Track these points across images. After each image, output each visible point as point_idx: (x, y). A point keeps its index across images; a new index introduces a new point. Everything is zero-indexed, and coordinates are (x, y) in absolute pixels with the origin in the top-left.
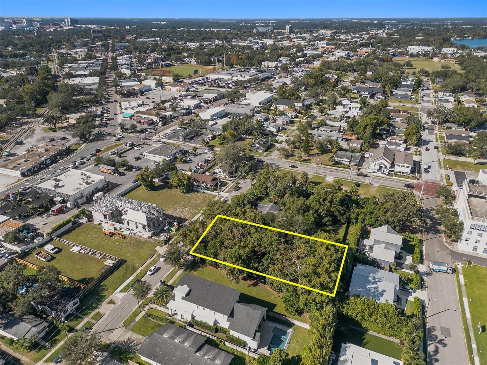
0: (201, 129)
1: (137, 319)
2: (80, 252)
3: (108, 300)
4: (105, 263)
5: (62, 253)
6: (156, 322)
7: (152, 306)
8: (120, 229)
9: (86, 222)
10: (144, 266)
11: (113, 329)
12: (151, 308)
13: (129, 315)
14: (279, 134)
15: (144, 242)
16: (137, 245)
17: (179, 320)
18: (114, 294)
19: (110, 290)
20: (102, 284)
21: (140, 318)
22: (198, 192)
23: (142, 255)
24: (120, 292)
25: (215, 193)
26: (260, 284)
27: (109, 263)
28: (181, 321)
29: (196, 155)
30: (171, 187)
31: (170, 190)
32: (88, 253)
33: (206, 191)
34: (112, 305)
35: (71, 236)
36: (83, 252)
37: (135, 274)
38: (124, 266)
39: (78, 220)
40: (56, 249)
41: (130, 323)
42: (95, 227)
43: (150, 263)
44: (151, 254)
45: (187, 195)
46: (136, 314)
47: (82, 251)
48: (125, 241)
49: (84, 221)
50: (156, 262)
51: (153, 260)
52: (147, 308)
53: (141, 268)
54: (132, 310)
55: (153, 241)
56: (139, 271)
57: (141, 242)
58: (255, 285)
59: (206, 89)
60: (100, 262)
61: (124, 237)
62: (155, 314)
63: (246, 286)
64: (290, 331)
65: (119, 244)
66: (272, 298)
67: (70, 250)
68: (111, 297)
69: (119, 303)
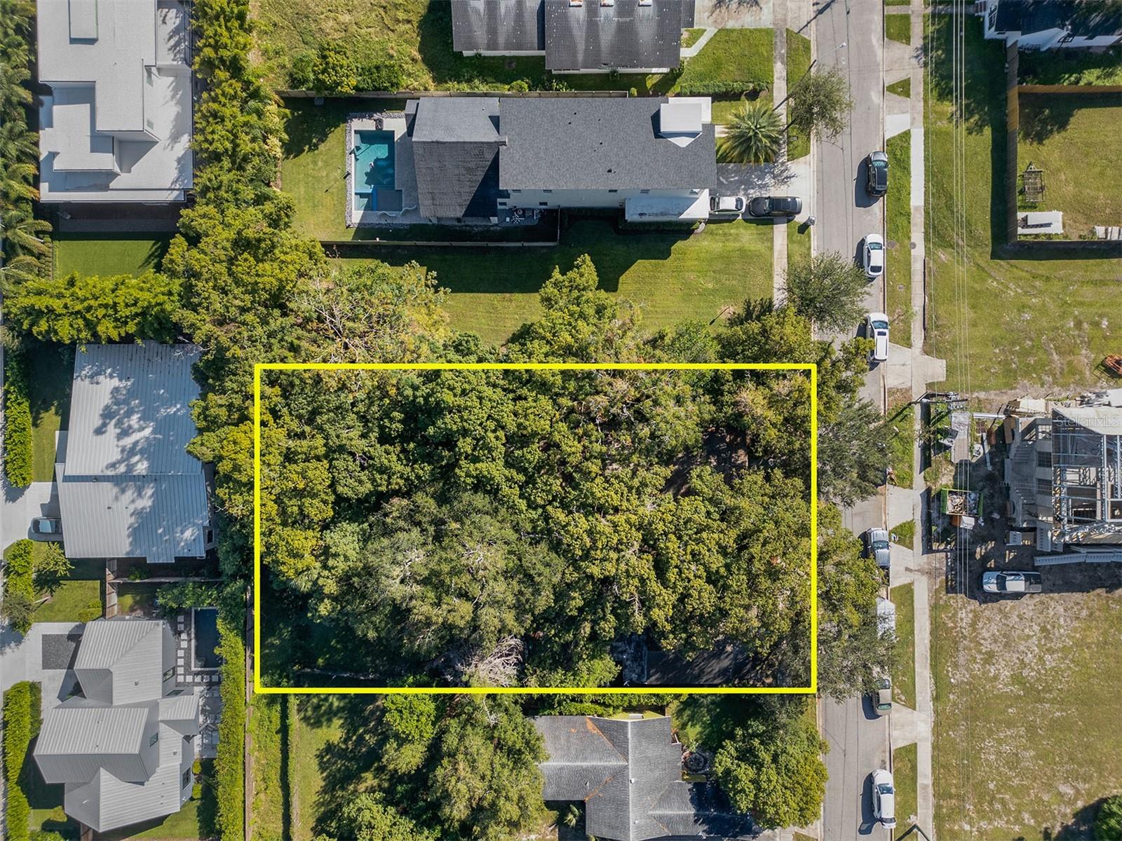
1: (779, 68)
3: (918, 88)
10: (917, 267)
11: (821, 12)
16: (1026, 353)
18: (920, 118)
19: (942, 123)
20: (988, 131)
21: (776, 75)
23: (966, 312)
24: (906, 136)
34: (891, 80)
37: (918, 220)
38: (984, 231)
41: (789, 49)
53: (919, 252)
55: (982, 395)
56: (917, 236)
57: (1027, 374)
61: (1111, 372)
64: (357, 217)
65: (1097, 325)
68: (916, 103)
69: (876, 97)
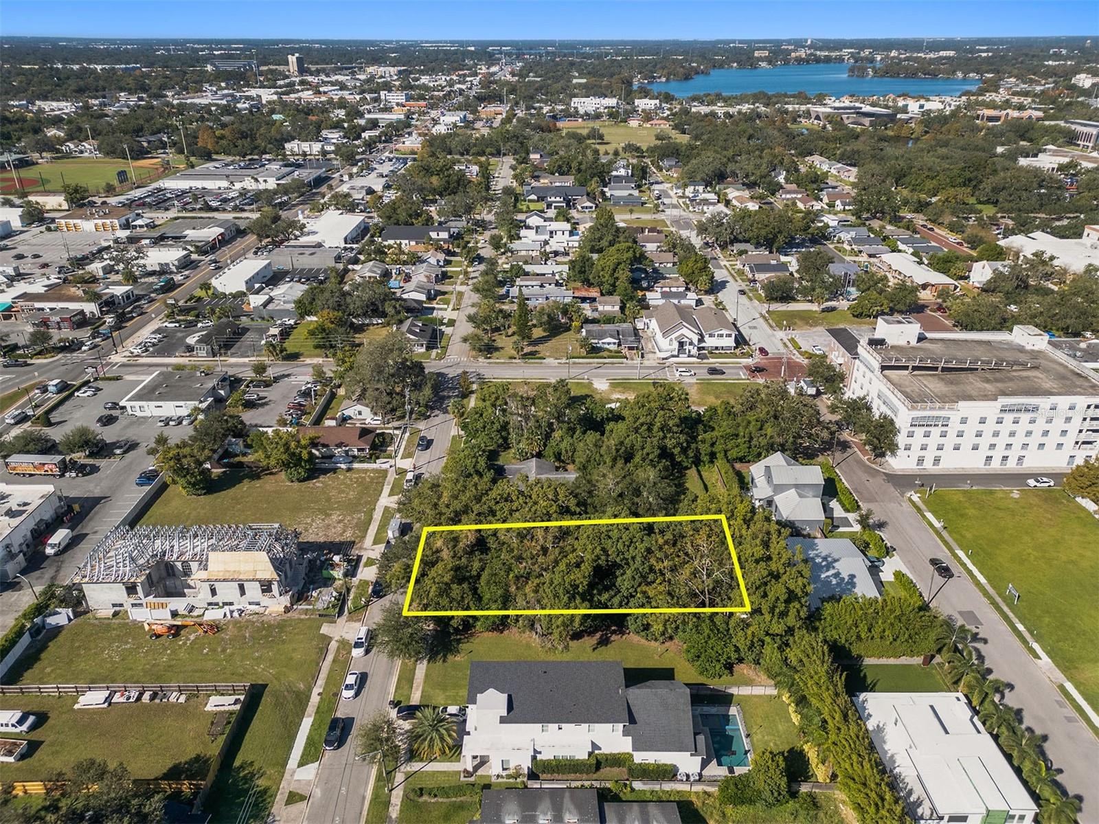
0: (237, 317)
1: (394, 812)
2: (110, 704)
3: (281, 798)
4: (208, 708)
5: (50, 722)
6: (445, 800)
7: (408, 769)
8: (191, 611)
9: (70, 620)
10: (321, 682)
12: (409, 776)
13: (365, 813)
14: (436, 306)
15: (281, 626)
16: (266, 637)
17: (498, 776)
18: (287, 776)
19: (271, 771)
20: (237, 763)
21: (398, 808)
22: (335, 470)
23: (297, 656)
24: (301, 765)
25: (380, 464)
26: (614, 637)
27: (222, 703)
28: (502, 777)
29: (267, 384)
30: (255, 473)
31: (257, 483)
32: (139, 699)
33: (356, 465)
34: (302, 805)
35: (48, 670)
36: (123, 700)
37: (311, 708)
38: (267, 700)
39: (44, 622)
40: (31, 719)
42: (104, 626)
43: (331, 670)
44: (321, 649)
45: (311, 484)
46: (381, 802)
47: (117, 698)
48: (226, 636)
49: (61, 617)
50: (342, 663)
51: (334, 661)
52: (399, 777)
53: (317, 690)
54: (364, 798)
55: (303, 617)
56: (315, 699)
57: (270, 626)
58: (604, 642)
59: (176, 219)
60: (191, 709)
61: (215, 627)
62: (429, 784)
63: (589, 650)
64: (733, 711)
65: (213, 650)
66: (656, 657)
67: (76, 707)
68: (285, 787)
69: (318, 793)
